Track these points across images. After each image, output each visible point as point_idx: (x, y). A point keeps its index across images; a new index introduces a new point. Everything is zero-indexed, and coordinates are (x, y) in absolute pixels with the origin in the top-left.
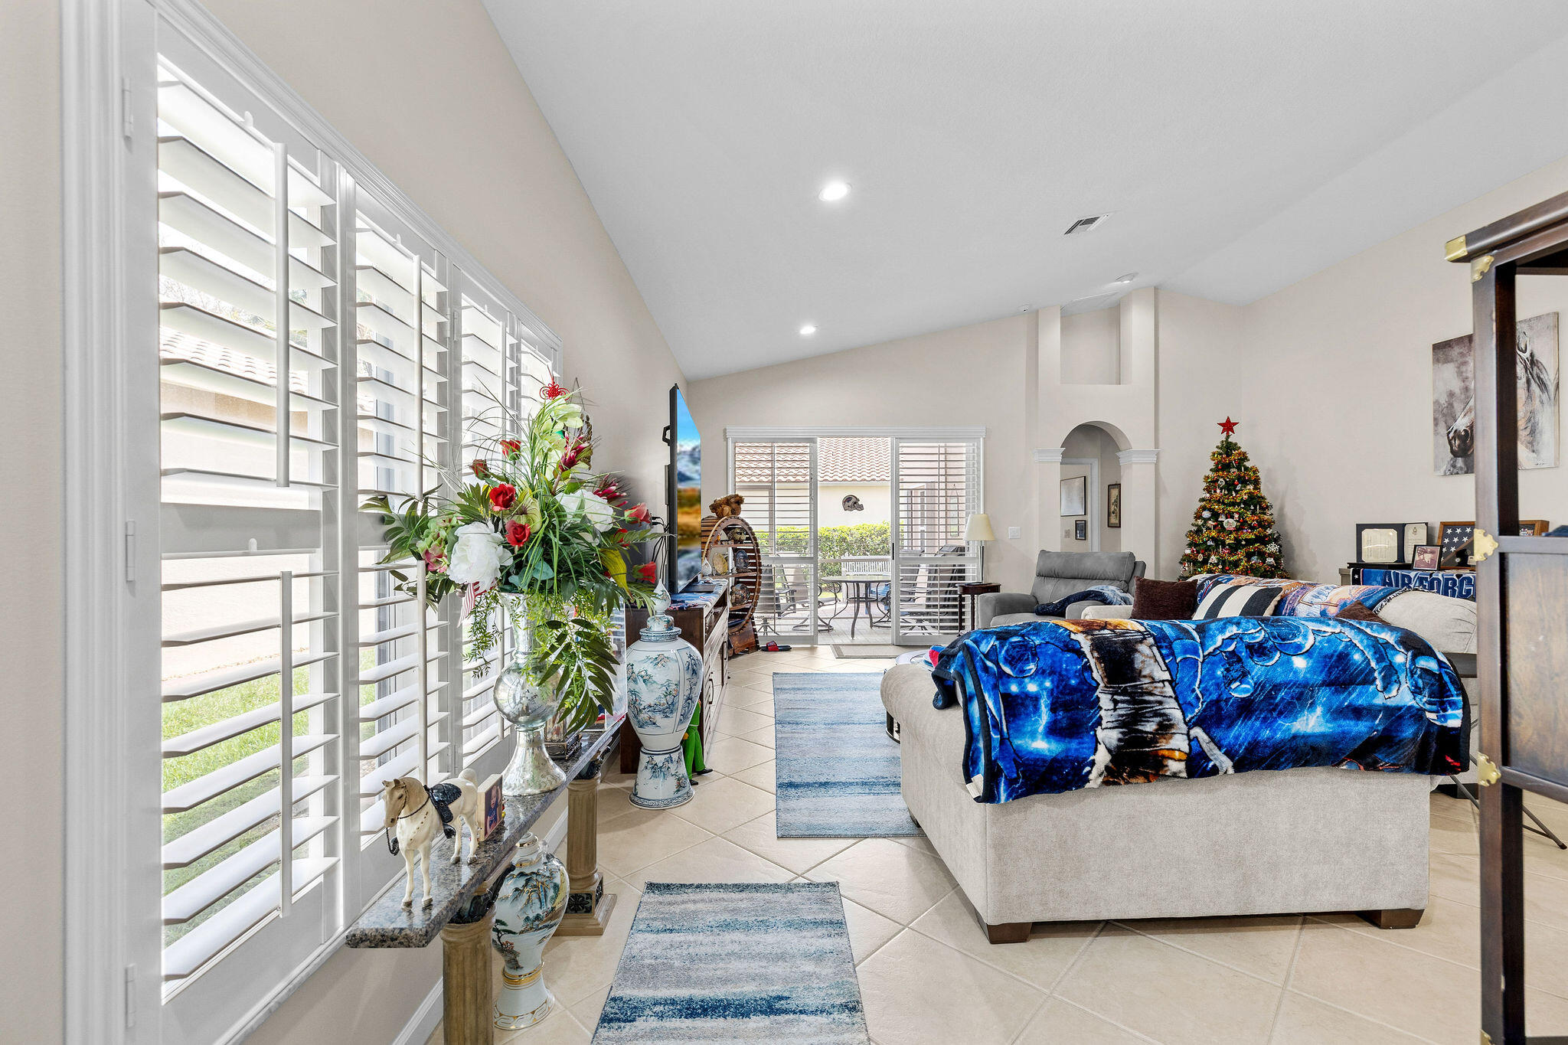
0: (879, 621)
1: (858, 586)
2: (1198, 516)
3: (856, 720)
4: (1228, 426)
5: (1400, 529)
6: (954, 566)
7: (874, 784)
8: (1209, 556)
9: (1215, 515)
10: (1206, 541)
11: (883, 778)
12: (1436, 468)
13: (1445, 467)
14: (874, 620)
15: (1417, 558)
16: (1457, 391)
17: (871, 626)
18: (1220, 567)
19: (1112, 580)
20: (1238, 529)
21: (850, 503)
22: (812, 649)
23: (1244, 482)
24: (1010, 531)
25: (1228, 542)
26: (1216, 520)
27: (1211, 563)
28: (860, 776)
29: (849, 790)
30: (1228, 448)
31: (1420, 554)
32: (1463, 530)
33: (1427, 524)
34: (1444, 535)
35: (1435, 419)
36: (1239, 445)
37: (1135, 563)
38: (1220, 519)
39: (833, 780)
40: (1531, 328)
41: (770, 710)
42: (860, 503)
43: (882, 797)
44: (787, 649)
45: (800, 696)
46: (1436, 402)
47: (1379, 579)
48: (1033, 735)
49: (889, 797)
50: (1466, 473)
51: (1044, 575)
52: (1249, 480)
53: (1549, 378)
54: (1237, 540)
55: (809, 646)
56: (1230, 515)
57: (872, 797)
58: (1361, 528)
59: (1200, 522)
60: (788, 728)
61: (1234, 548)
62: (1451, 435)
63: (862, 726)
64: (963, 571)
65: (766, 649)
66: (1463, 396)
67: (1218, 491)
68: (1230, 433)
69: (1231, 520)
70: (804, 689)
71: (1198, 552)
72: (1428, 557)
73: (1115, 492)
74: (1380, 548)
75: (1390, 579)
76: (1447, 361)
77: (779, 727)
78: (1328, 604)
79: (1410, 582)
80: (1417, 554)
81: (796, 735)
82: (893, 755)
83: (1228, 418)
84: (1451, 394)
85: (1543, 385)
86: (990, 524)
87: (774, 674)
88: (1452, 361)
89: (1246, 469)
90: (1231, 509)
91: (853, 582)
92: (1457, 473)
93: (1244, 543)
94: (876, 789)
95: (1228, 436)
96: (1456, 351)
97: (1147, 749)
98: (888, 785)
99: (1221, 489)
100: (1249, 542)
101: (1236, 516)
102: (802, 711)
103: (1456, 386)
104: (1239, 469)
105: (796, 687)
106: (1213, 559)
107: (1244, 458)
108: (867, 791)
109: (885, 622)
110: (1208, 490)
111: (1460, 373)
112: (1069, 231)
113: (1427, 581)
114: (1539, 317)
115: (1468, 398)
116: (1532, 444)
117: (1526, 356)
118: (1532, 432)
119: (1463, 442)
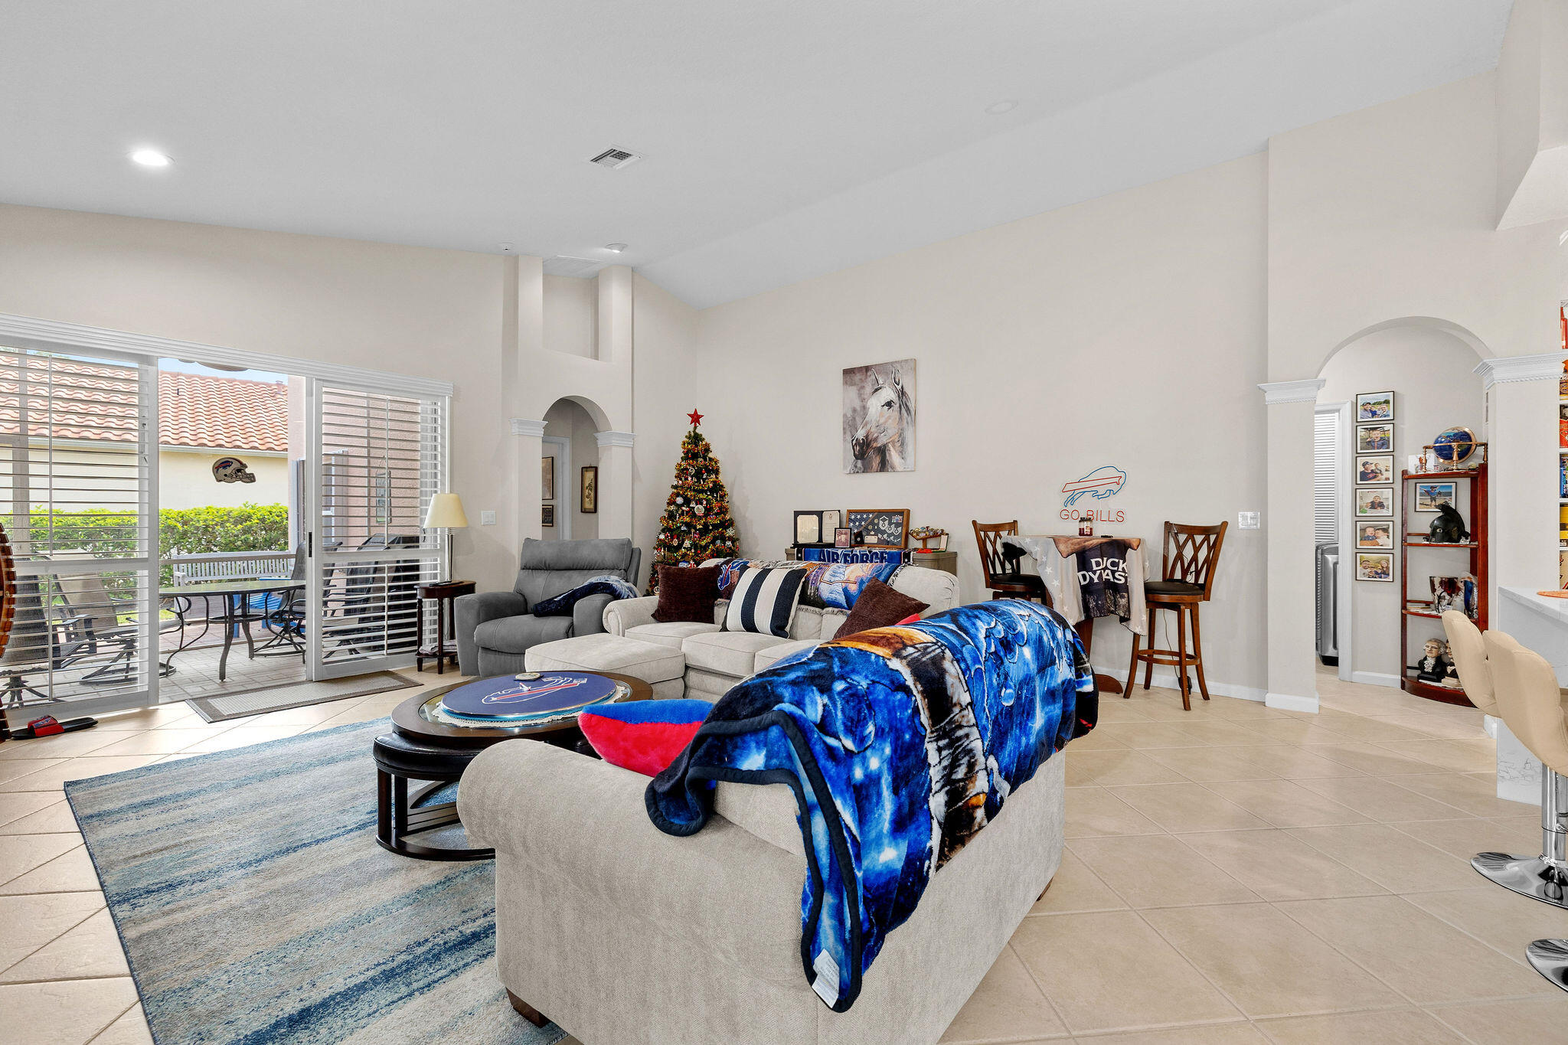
0: (266, 646)
1: (231, 599)
2: (671, 502)
3: (306, 837)
4: (696, 418)
5: (818, 515)
6: (398, 562)
7: (410, 966)
8: (683, 542)
9: (687, 501)
10: (681, 526)
11: (419, 944)
12: (845, 467)
13: (850, 467)
14: (256, 645)
15: (837, 539)
16: (858, 409)
17: (251, 656)
18: (693, 551)
19: (612, 569)
20: (706, 515)
21: (229, 471)
22: (146, 716)
23: (709, 472)
24: (485, 516)
25: (698, 526)
26: (688, 506)
27: (684, 548)
28: (372, 960)
29: (363, 1007)
30: (696, 438)
31: (839, 536)
32: (868, 515)
33: (839, 511)
34: (850, 520)
35: (844, 429)
36: (703, 437)
37: (632, 551)
38: (691, 506)
39: (316, 997)
40: (902, 368)
41: (80, 871)
42: (248, 471)
43: (440, 989)
44: (87, 725)
45: (153, 819)
46: (845, 416)
47: (816, 557)
48: (878, 843)
49: (453, 983)
50: (863, 472)
51: (531, 567)
52: (712, 470)
53: (911, 405)
54: (706, 525)
55: (137, 710)
56: (699, 502)
57: (418, 1001)
58: (797, 514)
59: (672, 508)
60: (148, 906)
61: (705, 531)
62: (854, 442)
63: (324, 845)
64: (417, 568)
65: (31, 733)
66: (862, 413)
67: (690, 479)
68: (697, 424)
69: (700, 506)
70: (161, 800)
71: (672, 539)
72: (843, 537)
73: (590, 475)
74: (808, 532)
75: (824, 556)
76: (853, 384)
77: (124, 910)
78: (847, 581)
79: (838, 558)
80: (836, 536)
81: (179, 917)
82: (415, 885)
83: (696, 410)
84: (854, 410)
85: (908, 410)
86: (463, 507)
87: (68, 784)
88: (855, 384)
89: (710, 459)
90: (701, 496)
91: (223, 594)
92: (858, 472)
93: (710, 528)
94: (419, 977)
95: (695, 427)
96: (858, 377)
97: (960, 804)
98: (437, 957)
99: (692, 477)
100: (716, 527)
101: (705, 502)
102: (174, 852)
103: (857, 404)
104: (705, 459)
105: (137, 800)
106: (687, 543)
107: (707, 450)
108: (404, 990)
109: (273, 646)
110: (678, 477)
111: (860, 395)
112: (596, 160)
113: (849, 557)
114: (906, 361)
115: (865, 414)
116: (902, 453)
117: (899, 387)
118: (902, 444)
119: (862, 448)
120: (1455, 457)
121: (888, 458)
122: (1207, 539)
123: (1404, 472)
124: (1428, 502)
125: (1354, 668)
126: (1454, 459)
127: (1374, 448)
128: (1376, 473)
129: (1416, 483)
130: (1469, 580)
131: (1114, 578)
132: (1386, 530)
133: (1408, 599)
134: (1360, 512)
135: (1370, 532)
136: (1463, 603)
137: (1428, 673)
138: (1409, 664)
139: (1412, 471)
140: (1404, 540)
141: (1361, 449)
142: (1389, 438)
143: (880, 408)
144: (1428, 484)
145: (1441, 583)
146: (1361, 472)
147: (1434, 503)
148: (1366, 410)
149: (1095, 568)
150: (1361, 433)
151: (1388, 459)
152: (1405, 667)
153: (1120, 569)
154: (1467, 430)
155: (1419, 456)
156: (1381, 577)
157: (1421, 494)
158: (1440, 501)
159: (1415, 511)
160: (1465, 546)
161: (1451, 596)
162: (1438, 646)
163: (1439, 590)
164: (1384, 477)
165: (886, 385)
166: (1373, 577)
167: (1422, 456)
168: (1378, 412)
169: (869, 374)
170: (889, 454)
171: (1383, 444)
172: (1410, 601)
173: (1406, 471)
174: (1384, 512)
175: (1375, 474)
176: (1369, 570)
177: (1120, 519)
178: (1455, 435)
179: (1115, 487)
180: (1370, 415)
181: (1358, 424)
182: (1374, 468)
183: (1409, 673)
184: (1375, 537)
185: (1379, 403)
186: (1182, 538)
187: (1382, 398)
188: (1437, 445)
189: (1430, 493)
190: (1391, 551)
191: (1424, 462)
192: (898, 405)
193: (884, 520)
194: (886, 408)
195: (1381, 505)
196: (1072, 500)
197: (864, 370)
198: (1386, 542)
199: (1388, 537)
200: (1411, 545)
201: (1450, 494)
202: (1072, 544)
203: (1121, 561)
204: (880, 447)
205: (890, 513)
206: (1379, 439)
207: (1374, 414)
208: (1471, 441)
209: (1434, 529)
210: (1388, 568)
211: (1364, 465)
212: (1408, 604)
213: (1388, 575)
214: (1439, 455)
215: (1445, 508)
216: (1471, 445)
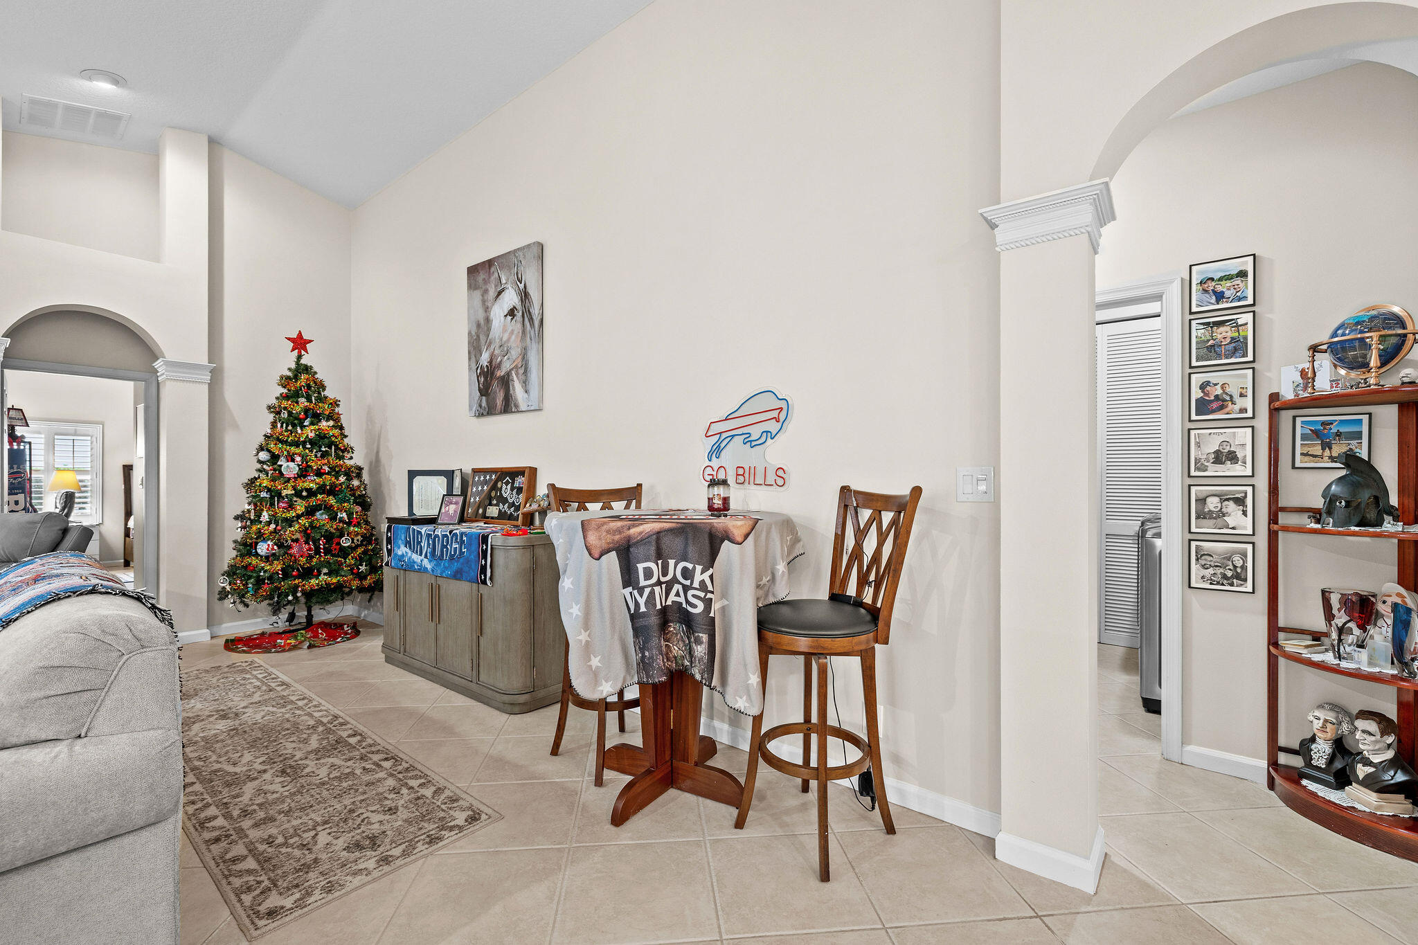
2: (256, 459)
4: (300, 343)
5: (449, 475)
8: (260, 513)
9: (274, 458)
10: (260, 492)
12: (471, 409)
15: (443, 510)
18: (271, 527)
20: (299, 476)
23: (316, 416)
25: (284, 493)
26: (275, 464)
27: (261, 522)
30: (300, 370)
31: (447, 505)
32: (490, 476)
34: (474, 483)
35: (469, 353)
36: (311, 369)
38: (279, 463)
46: (470, 333)
50: (488, 414)
52: (324, 414)
54: (297, 491)
56: (291, 458)
58: (413, 475)
62: (479, 371)
68: (303, 352)
69: (291, 464)
72: (450, 509)
76: (477, 288)
80: (444, 505)
83: (300, 332)
84: (479, 325)
85: (531, 319)
88: (479, 288)
90: (293, 449)
92: (482, 415)
93: (304, 494)
95: (300, 357)
96: (482, 277)
100: (313, 493)
101: (299, 459)
103: (481, 316)
104: (309, 399)
111: (484, 302)
114: (529, 245)
115: (489, 329)
116: (525, 383)
117: (521, 286)
118: (525, 372)
119: (486, 379)
120: (1374, 361)
121: (511, 392)
122: (876, 518)
123: (1274, 397)
124: (1317, 450)
125: (1185, 741)
126: (1372, 364)
127: (1219, 356)
128: (1225, 400)
129: (1294, 418)
130: (1399, 601)
131: (687, 602)
132: (1240, 501)
133: (1281, 623)
134: (1197, 469)
135: (1213, 503)
136: (1390, 646)
137: (1318, 768)
138: (1282, 741)
139: (1288, 394)
140: (1273, 519)
141: (1197, 360)
142: (1246, 338)
143: (503, 318)
144: (1318, 416)
145: (1345, 601)
146: (1197, 400)
147: (1327, 453)
148: (1205, 291)
149: (642, 583)
150: (1198, 332)
151: (1245, 376)
152: (1274, 748)
153: (696, 584)
154: (1396, 309)
155: (1300, 367)
156: (1232, 585)
157: (1304, 437)
158: (1338, 449)
159: (1294, 467)
160: (1391, 535)
161: (1364, 630)
162: (1337, 718)
163: (1341, 619)
164: (1237, 407)
165: (509, 286)
166: (1218, 583)
167: (1307, 365)
168: (1227, 294)
169: (492, 269)
170: (513, 386)
171: (1236, 349)
172: (1284, 630)
173: (1278, 394)
174: (1237, 470)
175: (1221, 403)
176: (1211, 571)
177: (780, 482)
178: (1372, 318)
179: (773, 427)
180: (1213, 299)
181: (1192, 317)
182: (1219, 391)
183: (1283, 759)
184: (1222, 514)
185: (1229, 278)
186: (865, 514)
187: (1234, 267)
188: (1336, 339)
189: (1321, 436)
190: (1249, 539)
191: (1310, 375)
192: (521, 312)
193: (507, 484)
194: (509, 318)
195: (1232, 457)
196: (716, 451)
197: (487, 266)
198: (1239, 521)
199: (1245, 513)
200: (1286, 529)
201: (1358, 435)
202: (608, 532)
203: (699, 568)
204: (504, 376)
205: (514, 473)
206: (1228, 340)
207: (1220, 296)
208: (1404, 327)
209: (1331, 501)
210: (1244, 568)
211: (1203, 387)
212: (1281, 635)
213: (1245, 580)
214: (1340, 359)
215: (1350, 460)
216: (1405, 335)
